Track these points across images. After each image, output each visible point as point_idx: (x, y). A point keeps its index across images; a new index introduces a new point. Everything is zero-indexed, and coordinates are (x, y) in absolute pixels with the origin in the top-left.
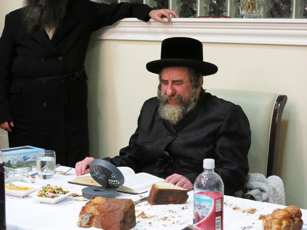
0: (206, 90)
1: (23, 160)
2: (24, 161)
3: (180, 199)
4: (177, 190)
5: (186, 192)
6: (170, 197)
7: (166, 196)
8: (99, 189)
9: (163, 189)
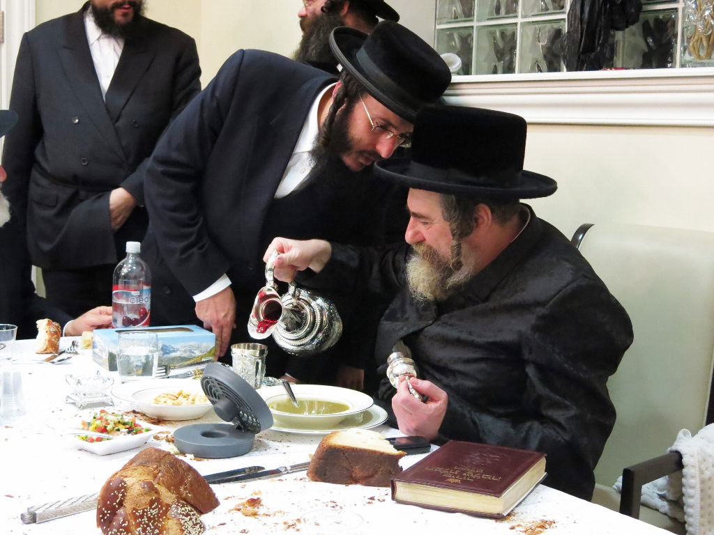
0: (593, 225)
2: (163, 355)
3: (380, 473)
4: (374, 452)
5: (395, 459)
6: (357, 468)
7: (345, 464)
8: (217, 431)
9: (340, 446)
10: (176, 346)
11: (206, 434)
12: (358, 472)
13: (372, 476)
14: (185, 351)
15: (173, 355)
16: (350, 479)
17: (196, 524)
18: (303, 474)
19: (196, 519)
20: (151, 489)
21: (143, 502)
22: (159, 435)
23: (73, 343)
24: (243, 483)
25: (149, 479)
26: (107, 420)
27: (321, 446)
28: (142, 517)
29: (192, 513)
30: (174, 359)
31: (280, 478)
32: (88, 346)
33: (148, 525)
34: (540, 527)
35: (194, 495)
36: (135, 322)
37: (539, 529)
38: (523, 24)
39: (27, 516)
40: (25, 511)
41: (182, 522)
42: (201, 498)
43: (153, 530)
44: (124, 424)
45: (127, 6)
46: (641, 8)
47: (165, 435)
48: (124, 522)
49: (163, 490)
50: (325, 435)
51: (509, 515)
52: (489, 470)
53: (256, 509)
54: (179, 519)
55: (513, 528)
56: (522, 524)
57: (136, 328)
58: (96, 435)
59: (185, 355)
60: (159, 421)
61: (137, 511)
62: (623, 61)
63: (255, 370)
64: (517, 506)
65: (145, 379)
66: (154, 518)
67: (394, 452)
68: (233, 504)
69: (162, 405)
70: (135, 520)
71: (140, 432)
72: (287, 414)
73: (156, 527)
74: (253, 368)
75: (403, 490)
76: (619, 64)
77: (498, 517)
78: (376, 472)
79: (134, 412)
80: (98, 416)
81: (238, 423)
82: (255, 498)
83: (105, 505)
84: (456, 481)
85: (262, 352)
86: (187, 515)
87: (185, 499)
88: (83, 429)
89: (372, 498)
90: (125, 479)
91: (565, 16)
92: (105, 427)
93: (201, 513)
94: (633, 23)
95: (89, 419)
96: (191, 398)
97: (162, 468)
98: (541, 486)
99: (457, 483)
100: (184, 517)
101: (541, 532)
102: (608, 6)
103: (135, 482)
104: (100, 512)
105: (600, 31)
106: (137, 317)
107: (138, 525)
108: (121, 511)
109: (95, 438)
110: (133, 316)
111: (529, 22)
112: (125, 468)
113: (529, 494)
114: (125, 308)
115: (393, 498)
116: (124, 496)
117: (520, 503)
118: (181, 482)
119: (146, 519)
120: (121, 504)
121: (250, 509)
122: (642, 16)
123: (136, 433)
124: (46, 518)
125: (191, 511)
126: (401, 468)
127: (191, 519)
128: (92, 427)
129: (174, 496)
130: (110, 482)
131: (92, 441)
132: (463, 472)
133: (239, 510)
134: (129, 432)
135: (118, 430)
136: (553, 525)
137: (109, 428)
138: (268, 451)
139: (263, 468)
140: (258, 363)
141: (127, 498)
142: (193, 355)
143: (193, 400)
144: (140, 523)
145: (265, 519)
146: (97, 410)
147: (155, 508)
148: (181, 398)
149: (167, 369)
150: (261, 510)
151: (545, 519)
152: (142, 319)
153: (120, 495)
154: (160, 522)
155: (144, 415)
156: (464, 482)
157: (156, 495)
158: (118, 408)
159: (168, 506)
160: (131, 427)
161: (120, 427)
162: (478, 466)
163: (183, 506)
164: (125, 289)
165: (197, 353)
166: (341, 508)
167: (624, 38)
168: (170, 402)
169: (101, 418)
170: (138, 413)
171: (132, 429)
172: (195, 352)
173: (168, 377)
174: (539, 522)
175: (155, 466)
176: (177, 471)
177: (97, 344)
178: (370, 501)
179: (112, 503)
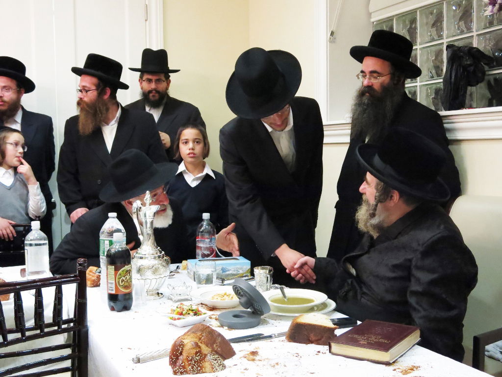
1: (221, 272)
3: (324, 338)
4: (321, 326)
5: (333, 330)
6: (312, 335)
7: (306, 333)
8: (241, 314)
9: (302, 323)
10: (229, 268)
11: (236, 316)
12: (312, 337)
13: (320, 340)
14: (234, 271)
15: (228, 273)
16: (308, 341)
17: (220, 365)
18: (284, 338)
19: (220, 362)
20: (197, 345)
21: (192, 353)
22: (212, 316)
23: (178, 267)
24: (250, 343)
25: (197, 340)
26: (183, 309)
27: (293, 323)
28: (191, 360)
29: (218, 359)
30: (228, 275)
31: (271, 340)
32: (185, 268)
33: (194, 365)
34: (411, 370)
35: (222, 349)
36: (208, 256)
37: (410, 371)
38: (421, 86)
39: (135, 359)
40: (134, 357)
41: (213, 363)
42: (225, 351)
43: (197, 368)
44: (192, 311)
45: (154, 92)
46: (485, 73)
47: (215, 316)
48: (182, 363)
49: (203, 347)
50: (296, 316)
51: (394, 362)
52: (385, 337)
53: (255, 357)
54: (211, 362)
55: (395, 370)
56: (400, 368)
57: (208, 258)
58: (177, 316)
59: (235, 273)
60: (213, 309)
61: (189, 357)
62: (477, 104)
63: (266, 281)
64: (400, 357)
65: (209, 286)
66: (198, 361)
67: (333, 326)
68: (243, 354)
69: (215, 300)
70: (188, 363)
71: (201, 315)
72: (280, 305)
73: (199, 366)
74: (265, 280)
75: (335, 347)
76: (474, 105)
77: (388, 364)
78: (322, 337)
79: (202, 304)
80: (179, 306)
81: (253, 310)
82: (255, 351)
83: (173, 354)
84: (364, 342)
85: (270, 271)
86: (216, 360)
87: (216, 351)
88: (171, 313)
89: (319, 352)
90: (183, 341)
91: (442, 80)
92: (182, 312)
93: (224, 359)
94: (481, 82)
95: (175, 308)
96: (231, 296)
97: (204, 334)
98: (417, 346)
99: (365, 344)
100: (214, 361)
101: (410, 372)
102: (466, 73)
103: (189, 342)
104: (171, 358)
105: (462, 87)
106: (209, 253)
107: (189, 365)
108: (181, 357)
109: (176, 318)
110: (206, 252)
111: (424, 85)
112: (185, 334)
113: (408, 350)
114: (202, 249)
115: (330, 352)
116: (182, 349)
117: (402, 356)
118: (214, 342)
119: (193, 362)
120: (181, 354)
121: (252, 357)
122: (486, 78)
123: (198, 316)
124: (145, 361)
125: (218, 358)
126: (336, 335)
127: (217, 362)
128: (176, 312)
129: (210, 350)
130: (176, 342)
131: (175, 319)
132: (369, 337)
133: (245, 357)
134: (195, 315)
135: (189, 314)
136: (419, 369)
137: (184, 312)
138: (268, 325)
139: (263, 335)
140: (268, 277)
141: (184, 351)
142: (239, 273)
143: (232, 298)
144: (190, 364)
145: (258, 362)
146: (179, 303)
147: (198, 356)
148: (225, 296)
149: (223, 280)
150: (257, 358)
151: (415, 365)
152: (212, 254)
153: (181, 349)
154: (201, 363)
155: (206, 305)
156: (368, 343)
157: (199, 349)
158: (193, 302)
159: (206, 355)
160: (195, 312)
161: (190, 312)
162: (379, 334)
163: (214, 355)
164: (202, 238)
165: (241, 272)
166: (301, 357)
167: (477, 90)
168: (219, 299)
169: (180, 308)
170: (204, 304)
171: (196, 313)
172: (240, 271)
173: (224, 285)
174: (411, 366)
175: (200, 333)
176: (212, 336)
177: (189, 267)
178: (318, 353)
179: (176, 353)
